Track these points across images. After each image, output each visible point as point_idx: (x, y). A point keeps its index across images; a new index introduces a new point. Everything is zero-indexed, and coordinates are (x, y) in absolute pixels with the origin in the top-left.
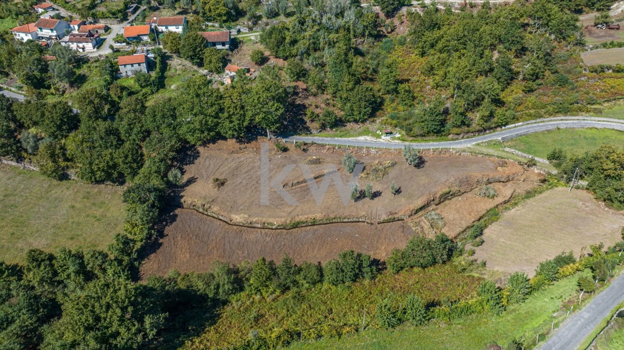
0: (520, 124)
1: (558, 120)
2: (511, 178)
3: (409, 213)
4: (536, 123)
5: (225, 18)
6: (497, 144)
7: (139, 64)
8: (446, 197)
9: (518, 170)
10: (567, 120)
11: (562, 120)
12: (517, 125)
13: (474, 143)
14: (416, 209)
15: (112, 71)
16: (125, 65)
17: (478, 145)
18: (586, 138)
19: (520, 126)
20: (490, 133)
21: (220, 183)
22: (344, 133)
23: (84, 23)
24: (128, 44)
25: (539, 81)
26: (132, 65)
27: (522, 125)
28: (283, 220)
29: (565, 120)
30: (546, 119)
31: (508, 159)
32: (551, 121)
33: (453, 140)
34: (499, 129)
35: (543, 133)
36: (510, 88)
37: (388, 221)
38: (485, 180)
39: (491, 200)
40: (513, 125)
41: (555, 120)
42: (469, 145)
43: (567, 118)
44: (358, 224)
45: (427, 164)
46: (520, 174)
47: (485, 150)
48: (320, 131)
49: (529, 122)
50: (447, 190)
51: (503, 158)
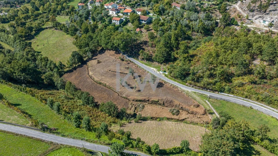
0: (232, 96)
1: (259, 105)
2: (194, 114)
3: (133, 99)
4: (243, 100)
5: (158, 13)
6: (206, 97)
7: (117, 21)
8: (156, 103)
9: (200, 112)
10: (265, 107)
11: (262, 106)
12: (229, 95)
13: (193, 91)
14: (137, 99)
15: (110, 21)
16: (114, 20)
17: (195, 93)
18: (262, 120)
19: (231, 97)
20: (210, 92)
21: (99, 62)
22: (149, 64)
23: (121, 6)
24: (124, 14)
25: (265, 81)
26: (116, 21)
27: (233, 97)
28: (98, 79)
29: (264, 107)
30: (251, 101)
31: (202, 105)
32: (254, 103)
33: (187, 86)
34: (217, 92)
35: (239, 105)
36: (244, 77)
37: (124, 98)
38: (180, 107)
39: (171, 115)
40: (227, 94)
41: (257, 104)
42: (190, 91)
43: (265, 106)
44: (116, 93)
45: (162, 88)
46: (200, 114)
47: (195, 96)
48: (141, 60)
49: (238, 97)
50: (157, 100)
51: (200, 103)
